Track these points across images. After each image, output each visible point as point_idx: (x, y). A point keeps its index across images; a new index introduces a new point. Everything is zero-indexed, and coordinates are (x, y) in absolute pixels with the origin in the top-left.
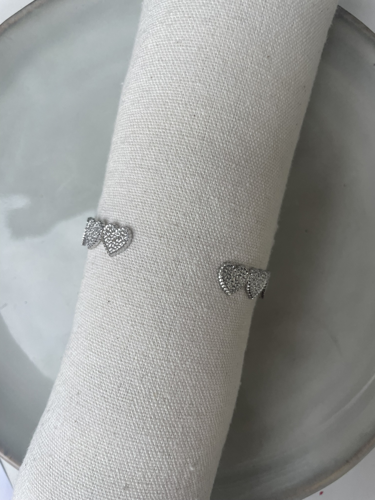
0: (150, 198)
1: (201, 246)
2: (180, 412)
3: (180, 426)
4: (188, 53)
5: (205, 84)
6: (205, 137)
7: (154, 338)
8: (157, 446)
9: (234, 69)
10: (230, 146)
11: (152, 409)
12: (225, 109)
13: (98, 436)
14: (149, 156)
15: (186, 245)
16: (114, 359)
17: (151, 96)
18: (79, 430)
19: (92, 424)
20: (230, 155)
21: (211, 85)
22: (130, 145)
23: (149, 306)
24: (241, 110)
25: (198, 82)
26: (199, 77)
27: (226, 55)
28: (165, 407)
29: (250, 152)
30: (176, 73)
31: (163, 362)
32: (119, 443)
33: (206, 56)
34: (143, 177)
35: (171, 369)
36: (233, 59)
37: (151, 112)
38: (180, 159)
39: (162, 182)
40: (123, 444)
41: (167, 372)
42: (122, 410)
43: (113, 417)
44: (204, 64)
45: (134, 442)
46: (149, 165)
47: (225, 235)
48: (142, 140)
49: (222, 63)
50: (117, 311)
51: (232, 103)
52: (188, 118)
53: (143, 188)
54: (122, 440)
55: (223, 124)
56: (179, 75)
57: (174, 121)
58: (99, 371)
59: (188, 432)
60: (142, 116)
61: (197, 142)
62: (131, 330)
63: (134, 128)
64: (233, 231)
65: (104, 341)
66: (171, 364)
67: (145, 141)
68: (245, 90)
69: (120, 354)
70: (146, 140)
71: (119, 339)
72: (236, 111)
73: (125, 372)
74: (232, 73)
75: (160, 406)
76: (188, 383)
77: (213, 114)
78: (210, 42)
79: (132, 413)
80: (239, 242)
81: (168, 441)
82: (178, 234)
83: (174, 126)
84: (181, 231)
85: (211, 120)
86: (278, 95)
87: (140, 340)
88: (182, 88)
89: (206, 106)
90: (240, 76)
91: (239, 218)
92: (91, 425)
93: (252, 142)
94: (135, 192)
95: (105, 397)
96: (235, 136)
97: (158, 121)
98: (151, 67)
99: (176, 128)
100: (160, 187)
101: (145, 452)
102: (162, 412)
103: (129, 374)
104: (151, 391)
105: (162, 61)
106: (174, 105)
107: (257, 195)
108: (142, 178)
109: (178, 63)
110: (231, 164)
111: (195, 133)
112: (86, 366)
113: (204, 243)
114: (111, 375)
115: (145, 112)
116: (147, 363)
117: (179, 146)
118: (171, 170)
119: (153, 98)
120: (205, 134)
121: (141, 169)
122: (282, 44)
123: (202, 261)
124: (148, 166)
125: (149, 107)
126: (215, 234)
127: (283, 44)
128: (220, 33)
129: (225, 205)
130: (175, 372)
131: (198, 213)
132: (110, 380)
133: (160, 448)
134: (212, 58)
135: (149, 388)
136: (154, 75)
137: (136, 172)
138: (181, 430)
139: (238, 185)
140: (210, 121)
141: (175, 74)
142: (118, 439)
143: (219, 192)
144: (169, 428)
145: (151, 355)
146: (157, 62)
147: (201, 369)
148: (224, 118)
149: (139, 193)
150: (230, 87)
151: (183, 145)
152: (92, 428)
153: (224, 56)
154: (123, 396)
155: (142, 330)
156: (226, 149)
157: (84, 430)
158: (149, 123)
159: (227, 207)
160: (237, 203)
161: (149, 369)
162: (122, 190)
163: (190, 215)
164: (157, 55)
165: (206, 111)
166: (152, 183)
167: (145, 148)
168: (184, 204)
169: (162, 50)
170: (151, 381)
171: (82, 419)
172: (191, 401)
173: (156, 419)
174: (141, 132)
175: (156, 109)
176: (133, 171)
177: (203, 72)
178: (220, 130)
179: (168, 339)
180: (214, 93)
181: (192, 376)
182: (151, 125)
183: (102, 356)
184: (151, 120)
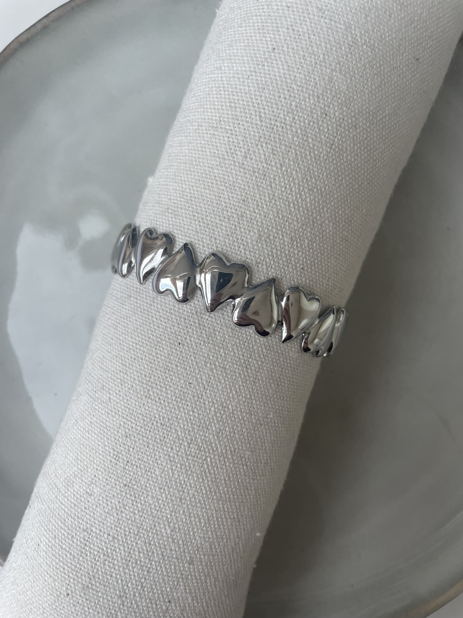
0: (250, 211)
2: (255, 473)
3: (253, 488)
4: (332, 29)
5: (346, 77)
6: (332, 145)
7: (237, 386)
8: (229, 512)
9: (382, 65)
10: (358, 161)
11: (227, 470)
12: (363, 114)
14: (257, 155)
15: (288, 276)
16: (184, 409)
17: (270, 74)
18: (131, 495)
20: (355, 173)
21: (353, 78)
22: (227, 133)
23: (235, 347)
25: (338, 72)
26: (340, 64)
27: (376, 45)
28: (241, 467)
30: (311, 52)
31: (244, 414)
32: (186, 510)
33: (353, 40)
34: (243, 181)
35: (252, 423)
36: (383, 52)
37: (268, 96)
38: (298, 167)
39: (270, 192)
40: (191, 511)
41: (248, 427)
42: (192, 471)
43: (180, 480)
45: (203, 508)
46: (255, 166)
47: (330, 269)
48: (249, 130)
50: (191, 350)
52: (318, 115)
53: (241, 196)
54: (190, 507)
55: (356, 132)
56: (315, 55)
57: (299, 116)
58: (161, 424)
59: (259, 495)
60: (251, 98)
61: (323, 149)
62: (209, 375)
63: (237, 112)
64: (338, 265)
65: (170, 386)
66: (253, 417)
69: (192, 403)
70: (254, 132)
71: (192, 385)
72: (373, 119)
73: (197, 426)
74: (379, 69)
75: (236, 466)
76: (267, 439)
78: (361, 23)
79: (203, 474)
81: (239, 505)
82: (281, 262)
83: (298, 122)
84: (284, 259)
87: (220, 388)
88: (316, 73)
89: (342, 105)
90: (386, 76)
92: (149, 489)
94: (229, 199)
95: (169, 456)
96: (365, 150)
97: (275, 110)
98: (274, 34)
99: (300, 125)
100: (267, 199)
101: (215, 519)
102: (238, 473)
103: (202, 427)
104: (228, 448)
105: (294, 30)
106: (301, 94)
108: (241, 182)
110: (354, 184)
111: (323, 137)
113: (307, 277)
114: (178, 429)
115: (257, 93)
116: (227, 416)
117: (300, 149)
118: (284, 179)
119: (273, 77)
120: (334, 141)
121: (242, 170)
124: (253, 167)
125: (264, 89)
126: (320, 267)
128: (375, 15)
130: (255, 427)
131: (308, 239)
132: (178, 435)
135: (225, 446)
136: (278, 46)
137: (234, 172)
138: (253, 493)
140: (343, 125)
141: (309, 53)
142: (185, 506)
143: (335, 216)
144: (242, 491)
145: (232, 405)
146: (285, 30)
148: (359, 126)
149: (234, 201)
150: (373, 87)
151: (305, 149)
152: (150, 493)
154: (193, 454)
155: (223, 376)
158: (262, 111)
161: (228, 423)
163: (298, 240)
164: (286, 21)
165: (340, 111)
166: (256, 191)
167: (252, 143)
168: (294, 225)
169: (294, 15)
170: (229, 437)
171: (136, 482)
173: (231, 481)
174: (248, 120)
175: (276, 93)
176: (229, 170)
177: (346, 59)
179: (252, 389)
180: (355, 90)
182: (265, 113)
183: (167, 405)
184: (266, 107)
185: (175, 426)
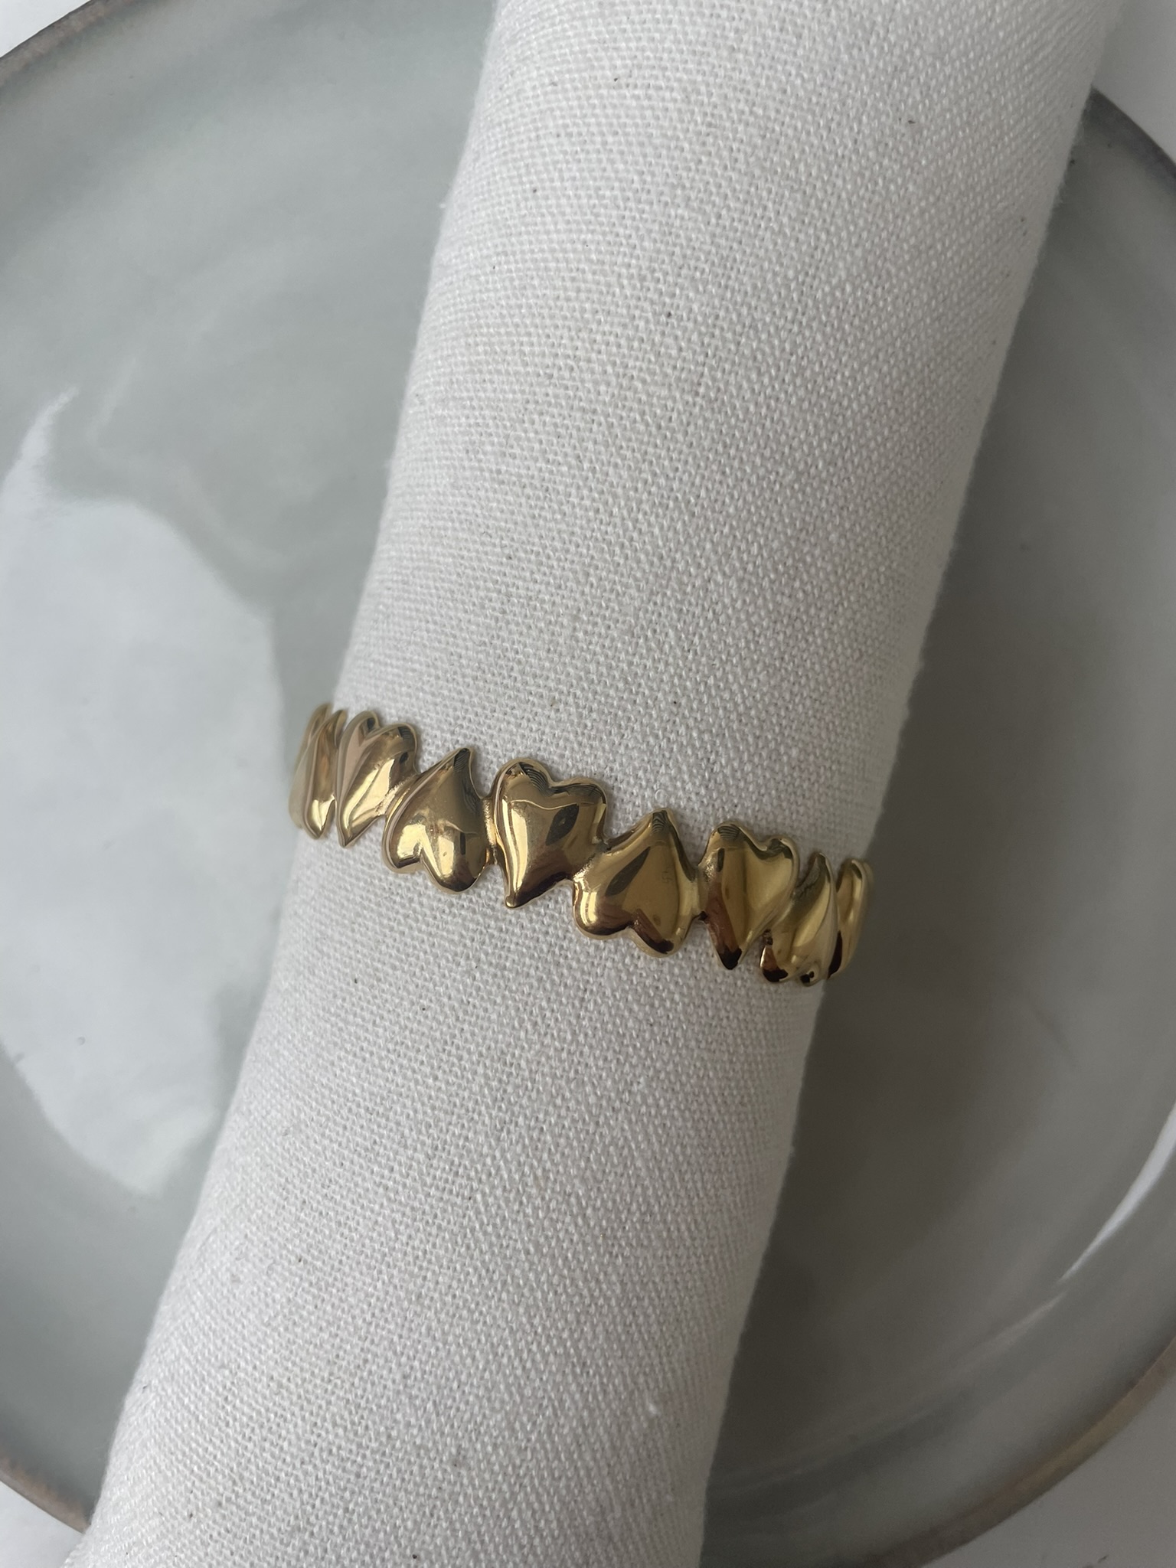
0: (525, 580)
1: (682, 730)
2: (615, 1237)
3: (614, 1278)
4: (652, 108)
5: (705, 213)
6: (699, 384)
7: (536, 1011)
8: (549, 1339)
9: (800, 160)
10: (781, 413)
11: (529, 1226)
12: (768, 291)
13: (370, 1305)
14: (525, 444)
15: (637, 727)
16: (414, 1071)
17: (532, 252)
18: (311, 1284)
19: (351, 1268)
20: (778, 442)
21: (724, 212)
22: (464, 407)
24: (819, 295)
26: (684, 187)
27: (773, 115)
28: (568, 1219)
29: (843, 432)
30: (613, 175)
31: (563, 1083)
32: (434, 1324)
33: (709, 119)
34: (502, 511)
35: (588, 1105)
36: (796, 129)
37: (532, 301)
38: (619, 454)
39: (563, 527)
40: (446, 1327)
41: (576, 1116)
42: (439, 1227)
43: (413, 1248)
44: (704, 144)
45: (478, 1322)
46: (523, 472)
47: (758, 696)
48: (503, 391)
49: (759, 142)
50: (424, 927)
51: (791, 274)
52: (647, 321)
53: (503, 547)
54: (443, 1316)
55: (760, 341)
56: (621, 181)
57: (604, 333)
58: (367, 1109)
59: (638, 1298)
60: (502, 316)
61: (675, 401)
62: (465, 985)
63: (478, 354)
64: (785, 685)
65: (382, 1018)
66: (588, 1089)
67: (511, 396)
68: (833, 229)
69: (430, 1057)
70: (514, 392)
71: (429, 1014)
72: (804, 298)
73: (446, 1112)
74: (792, 173)
75: (554, 1217)
76: (638, 1147)
77: (727, 309)
78: (722, 73)
79: (469, 1235)
80: (803, 718)
81: (578, 1322)
82: (612, 692)
83: (603, 347)
84: (621, 685)
85: (722, 329)
86: (939, 247)
87: (494, 1017)
88: (629, 222)
89: (706, 283)
90: (819, 184)
91: (803, 645)
92: (347, 1269)
93: (850, 400)
94: (480, 560)
95: (386, 1188)
96: (798, 381)
97: (551, 331)
98: (533, 156)
99: (609, 354)
100: (558, 544)
101: (513, 1354)
102: (561, 1235)
103: (459, 1117)
104: (527, 1169)
105: (570, 135)
106: (602, 279)
107: (864, 572)
108: (499, 516)
109: (620, 143)
110: (781, 470)
111: (669, 371)
112: (327, 1093)
113: (691, 722)
114: (403, 1120)
115: (513, 302)
116: (517, 1087)
117: (618, 411)
119: (539, 256)
120: (702, 375)
121: (496, 486)
122: (956, 79)
123: (686, 777)
124: (520, 476)
125: (525, 288)
126: (727, 696)
127: (960, 79)
128: (755, 43)
129: (760, 601)
130: (598, 1116)
131: (675, 627)
132: (403, 1136)
133: (555, 1342)
134: (728, 124)
135: (519, 1163)
136: (542, 181)
137: (482, 494)
138: (618, 1291)
139: (803, 536)
140: (717, 332)
141: (608, 179)
142: (431, 1314)
143: (741, 560)
144: (581, 1284)
145: (527, 1061)
146: (553, 141)
147: (679, 1109)
148: (765, 324)
149: (490, 561)
150: (785, 220)
151: (631, 409)
152: (349, 1280)
153: (769, 118)
154: (441, 1184)
155: (499, 987)
156: (768, 423)
157: (327, 1284)
158: (525, 339)
159: (765, 606)
160: (800, 595)
161: (521, 1106)
162: (439, 549)
163: (649, 634)
164: (554, 118)
165: (705, 299)
166: (532, 530)
167: (510, 419)
168: (632, 598)
169: (568, 99)
170: (527, 1141)
171: (320, 1252)
172: (649, 1204)
173: (542, 1255)
174: (500, 367)
175: (548, 292)
176: (473, 492)
177: (697, 170)
178: (750, 363)
179: (578, 1017)
180: (734, 240)
181: (651, 1129)
182: (532, 344)
183: (377, 1061)
184: (532, 330)
185: (396, 1113)
